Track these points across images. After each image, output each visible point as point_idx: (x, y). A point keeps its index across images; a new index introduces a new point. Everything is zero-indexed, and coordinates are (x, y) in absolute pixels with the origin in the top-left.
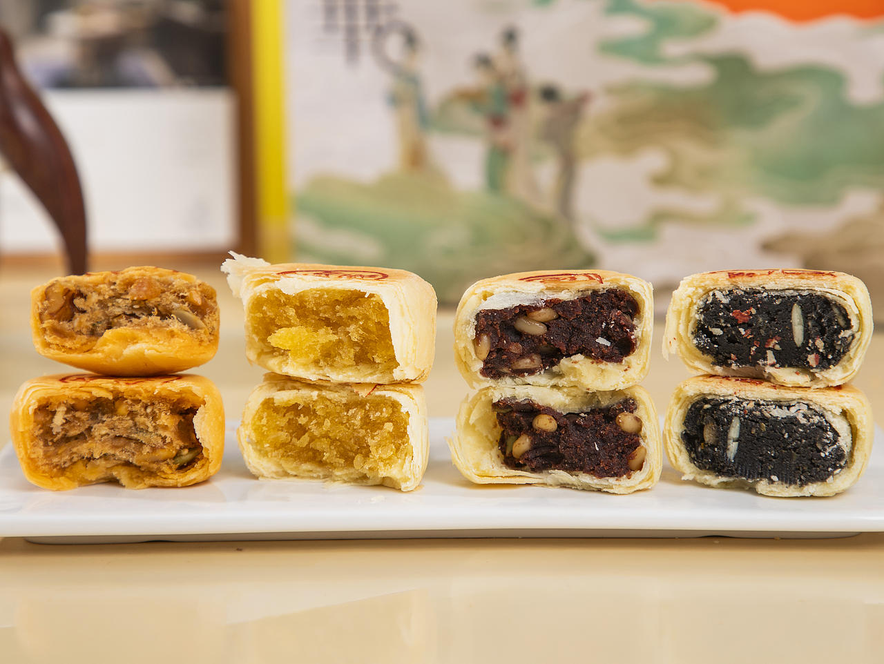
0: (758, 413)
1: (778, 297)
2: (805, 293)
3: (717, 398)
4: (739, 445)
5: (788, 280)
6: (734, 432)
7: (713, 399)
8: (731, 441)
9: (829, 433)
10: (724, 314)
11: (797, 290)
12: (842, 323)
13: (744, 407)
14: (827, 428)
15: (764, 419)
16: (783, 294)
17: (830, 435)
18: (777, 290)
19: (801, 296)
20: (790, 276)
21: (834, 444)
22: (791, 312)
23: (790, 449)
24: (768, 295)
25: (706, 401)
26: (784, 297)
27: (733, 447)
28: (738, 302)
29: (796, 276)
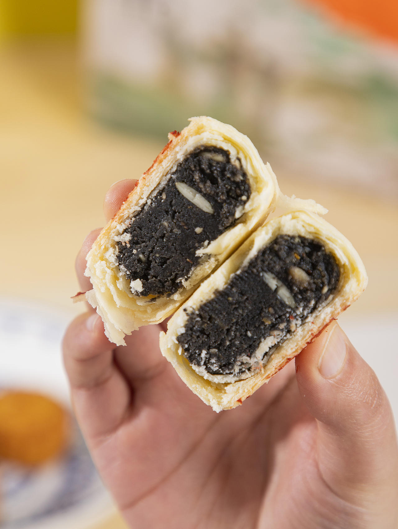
0: (282, 326)
1: (160, 193)
2: (174, 169)
3: (324, 304)
4: (271, 289)
5: (154, 174)
6: (284, 294)
7: (326, 299)
8: (279, 285)
9: (217, 368)
10: (137, 249)
11: (167, 174)
12: (220, 158)
13: (297, 320)
14: (222, 369)
15: (274, 327)
16: (161, 187)
17: (215, 368)
18: (155, 189)
19: (174, 173)
20: (152, 170)
21: (205, 364)
22: (179, 193)
23: (232, 327)
24: (152, 200)
25: (331, 291)
26: (164, 188)
27: (272, 282)
28: (137, 229)
29: (156, 165)
